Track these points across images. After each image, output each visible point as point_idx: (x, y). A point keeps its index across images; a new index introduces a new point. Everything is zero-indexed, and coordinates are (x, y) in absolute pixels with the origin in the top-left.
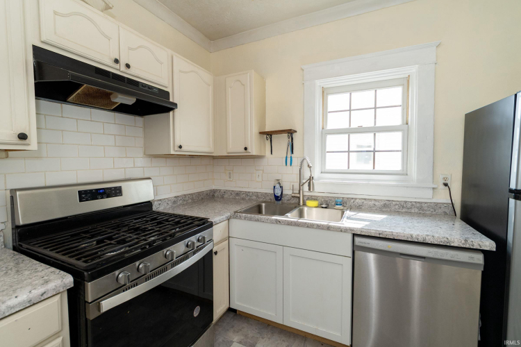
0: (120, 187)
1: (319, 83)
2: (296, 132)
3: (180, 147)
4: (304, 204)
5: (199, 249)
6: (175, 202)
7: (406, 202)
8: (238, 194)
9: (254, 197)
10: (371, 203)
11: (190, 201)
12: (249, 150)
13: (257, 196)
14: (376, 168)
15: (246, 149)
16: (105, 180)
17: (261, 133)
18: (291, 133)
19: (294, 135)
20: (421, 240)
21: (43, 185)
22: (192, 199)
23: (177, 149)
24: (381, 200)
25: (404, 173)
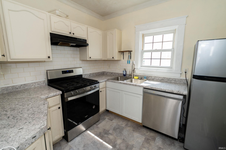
0: (73, 70)
1: (141, 33)
2: (132, 51)
3: (90, 58)
4: (133, 78)
5: (94, 89)
6: (90, 75)
7: (170, 78)
8: (112, 73)
9: (117, 75)
10: (158, 78)
11: (95, 75)
12: (114, 58)
13: (118, 74)
14: (161, 65)
15: (113, 58)
16: (69, 68)
17: (119, 52)
18: (130, 52)
19: (132, 52)
20: (164, 91)
21: (53, 69)
22: (96, 75)
23: (89, 58)
24: (161, 77)
25: (171, 68)
